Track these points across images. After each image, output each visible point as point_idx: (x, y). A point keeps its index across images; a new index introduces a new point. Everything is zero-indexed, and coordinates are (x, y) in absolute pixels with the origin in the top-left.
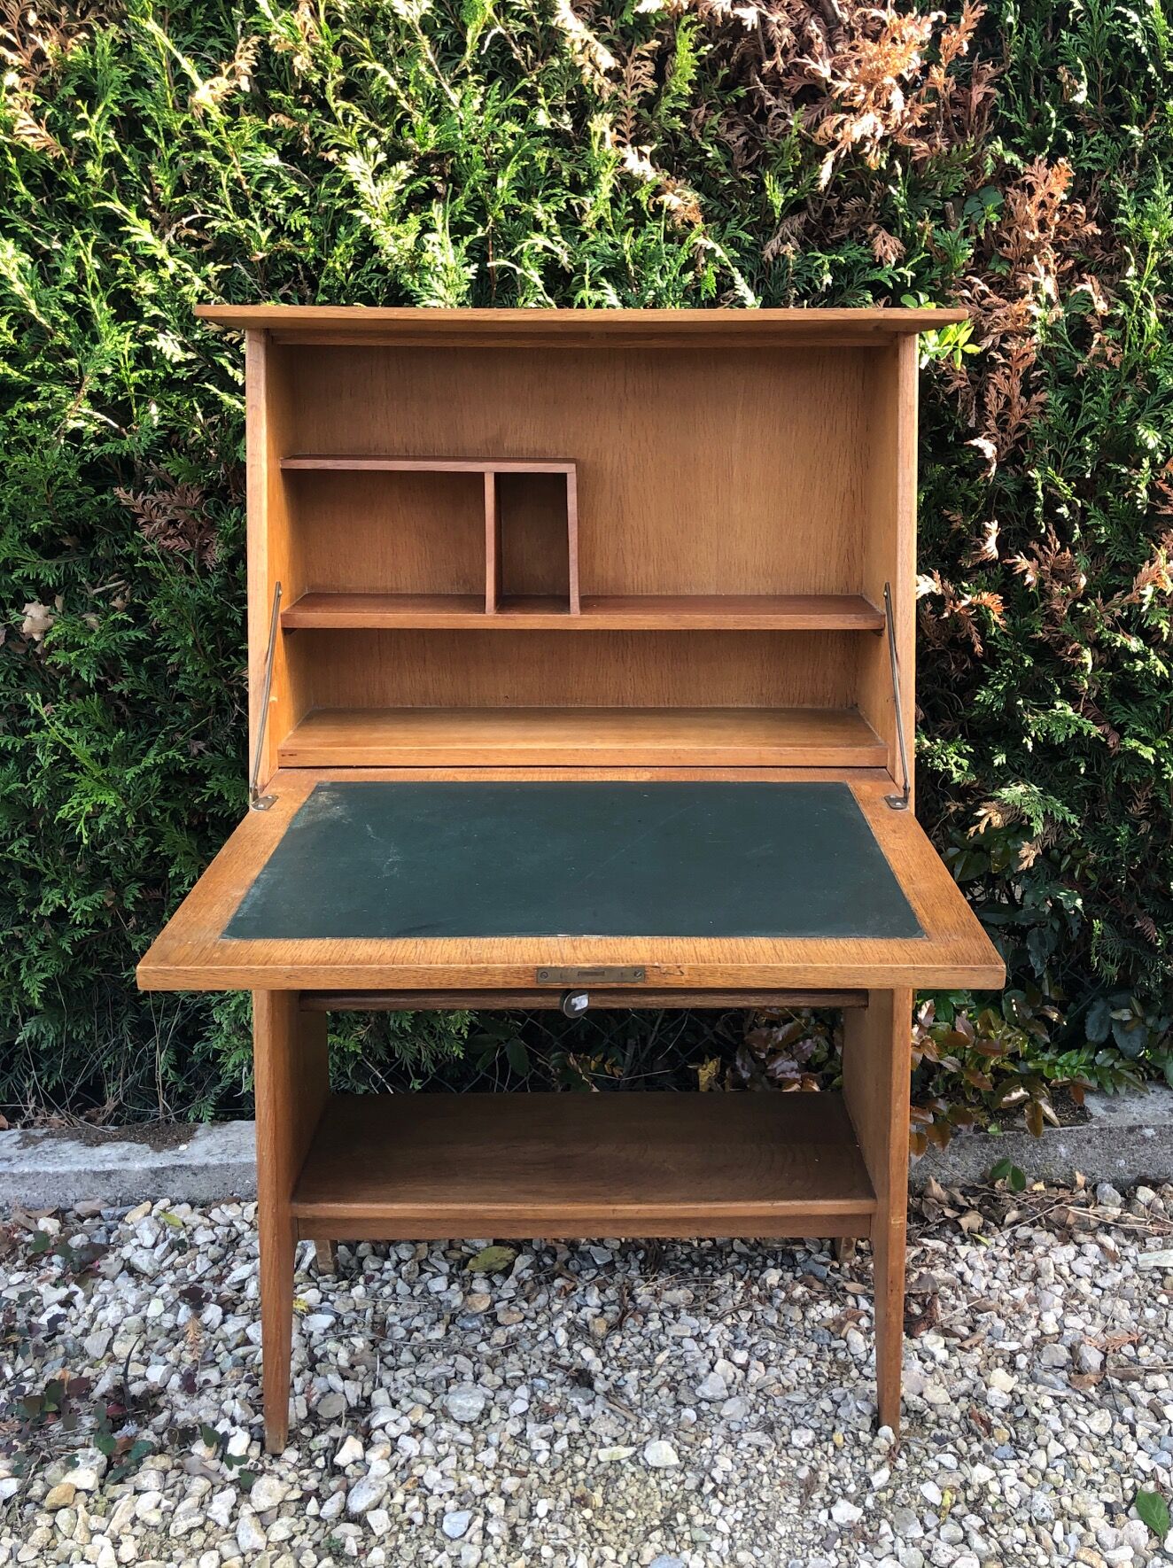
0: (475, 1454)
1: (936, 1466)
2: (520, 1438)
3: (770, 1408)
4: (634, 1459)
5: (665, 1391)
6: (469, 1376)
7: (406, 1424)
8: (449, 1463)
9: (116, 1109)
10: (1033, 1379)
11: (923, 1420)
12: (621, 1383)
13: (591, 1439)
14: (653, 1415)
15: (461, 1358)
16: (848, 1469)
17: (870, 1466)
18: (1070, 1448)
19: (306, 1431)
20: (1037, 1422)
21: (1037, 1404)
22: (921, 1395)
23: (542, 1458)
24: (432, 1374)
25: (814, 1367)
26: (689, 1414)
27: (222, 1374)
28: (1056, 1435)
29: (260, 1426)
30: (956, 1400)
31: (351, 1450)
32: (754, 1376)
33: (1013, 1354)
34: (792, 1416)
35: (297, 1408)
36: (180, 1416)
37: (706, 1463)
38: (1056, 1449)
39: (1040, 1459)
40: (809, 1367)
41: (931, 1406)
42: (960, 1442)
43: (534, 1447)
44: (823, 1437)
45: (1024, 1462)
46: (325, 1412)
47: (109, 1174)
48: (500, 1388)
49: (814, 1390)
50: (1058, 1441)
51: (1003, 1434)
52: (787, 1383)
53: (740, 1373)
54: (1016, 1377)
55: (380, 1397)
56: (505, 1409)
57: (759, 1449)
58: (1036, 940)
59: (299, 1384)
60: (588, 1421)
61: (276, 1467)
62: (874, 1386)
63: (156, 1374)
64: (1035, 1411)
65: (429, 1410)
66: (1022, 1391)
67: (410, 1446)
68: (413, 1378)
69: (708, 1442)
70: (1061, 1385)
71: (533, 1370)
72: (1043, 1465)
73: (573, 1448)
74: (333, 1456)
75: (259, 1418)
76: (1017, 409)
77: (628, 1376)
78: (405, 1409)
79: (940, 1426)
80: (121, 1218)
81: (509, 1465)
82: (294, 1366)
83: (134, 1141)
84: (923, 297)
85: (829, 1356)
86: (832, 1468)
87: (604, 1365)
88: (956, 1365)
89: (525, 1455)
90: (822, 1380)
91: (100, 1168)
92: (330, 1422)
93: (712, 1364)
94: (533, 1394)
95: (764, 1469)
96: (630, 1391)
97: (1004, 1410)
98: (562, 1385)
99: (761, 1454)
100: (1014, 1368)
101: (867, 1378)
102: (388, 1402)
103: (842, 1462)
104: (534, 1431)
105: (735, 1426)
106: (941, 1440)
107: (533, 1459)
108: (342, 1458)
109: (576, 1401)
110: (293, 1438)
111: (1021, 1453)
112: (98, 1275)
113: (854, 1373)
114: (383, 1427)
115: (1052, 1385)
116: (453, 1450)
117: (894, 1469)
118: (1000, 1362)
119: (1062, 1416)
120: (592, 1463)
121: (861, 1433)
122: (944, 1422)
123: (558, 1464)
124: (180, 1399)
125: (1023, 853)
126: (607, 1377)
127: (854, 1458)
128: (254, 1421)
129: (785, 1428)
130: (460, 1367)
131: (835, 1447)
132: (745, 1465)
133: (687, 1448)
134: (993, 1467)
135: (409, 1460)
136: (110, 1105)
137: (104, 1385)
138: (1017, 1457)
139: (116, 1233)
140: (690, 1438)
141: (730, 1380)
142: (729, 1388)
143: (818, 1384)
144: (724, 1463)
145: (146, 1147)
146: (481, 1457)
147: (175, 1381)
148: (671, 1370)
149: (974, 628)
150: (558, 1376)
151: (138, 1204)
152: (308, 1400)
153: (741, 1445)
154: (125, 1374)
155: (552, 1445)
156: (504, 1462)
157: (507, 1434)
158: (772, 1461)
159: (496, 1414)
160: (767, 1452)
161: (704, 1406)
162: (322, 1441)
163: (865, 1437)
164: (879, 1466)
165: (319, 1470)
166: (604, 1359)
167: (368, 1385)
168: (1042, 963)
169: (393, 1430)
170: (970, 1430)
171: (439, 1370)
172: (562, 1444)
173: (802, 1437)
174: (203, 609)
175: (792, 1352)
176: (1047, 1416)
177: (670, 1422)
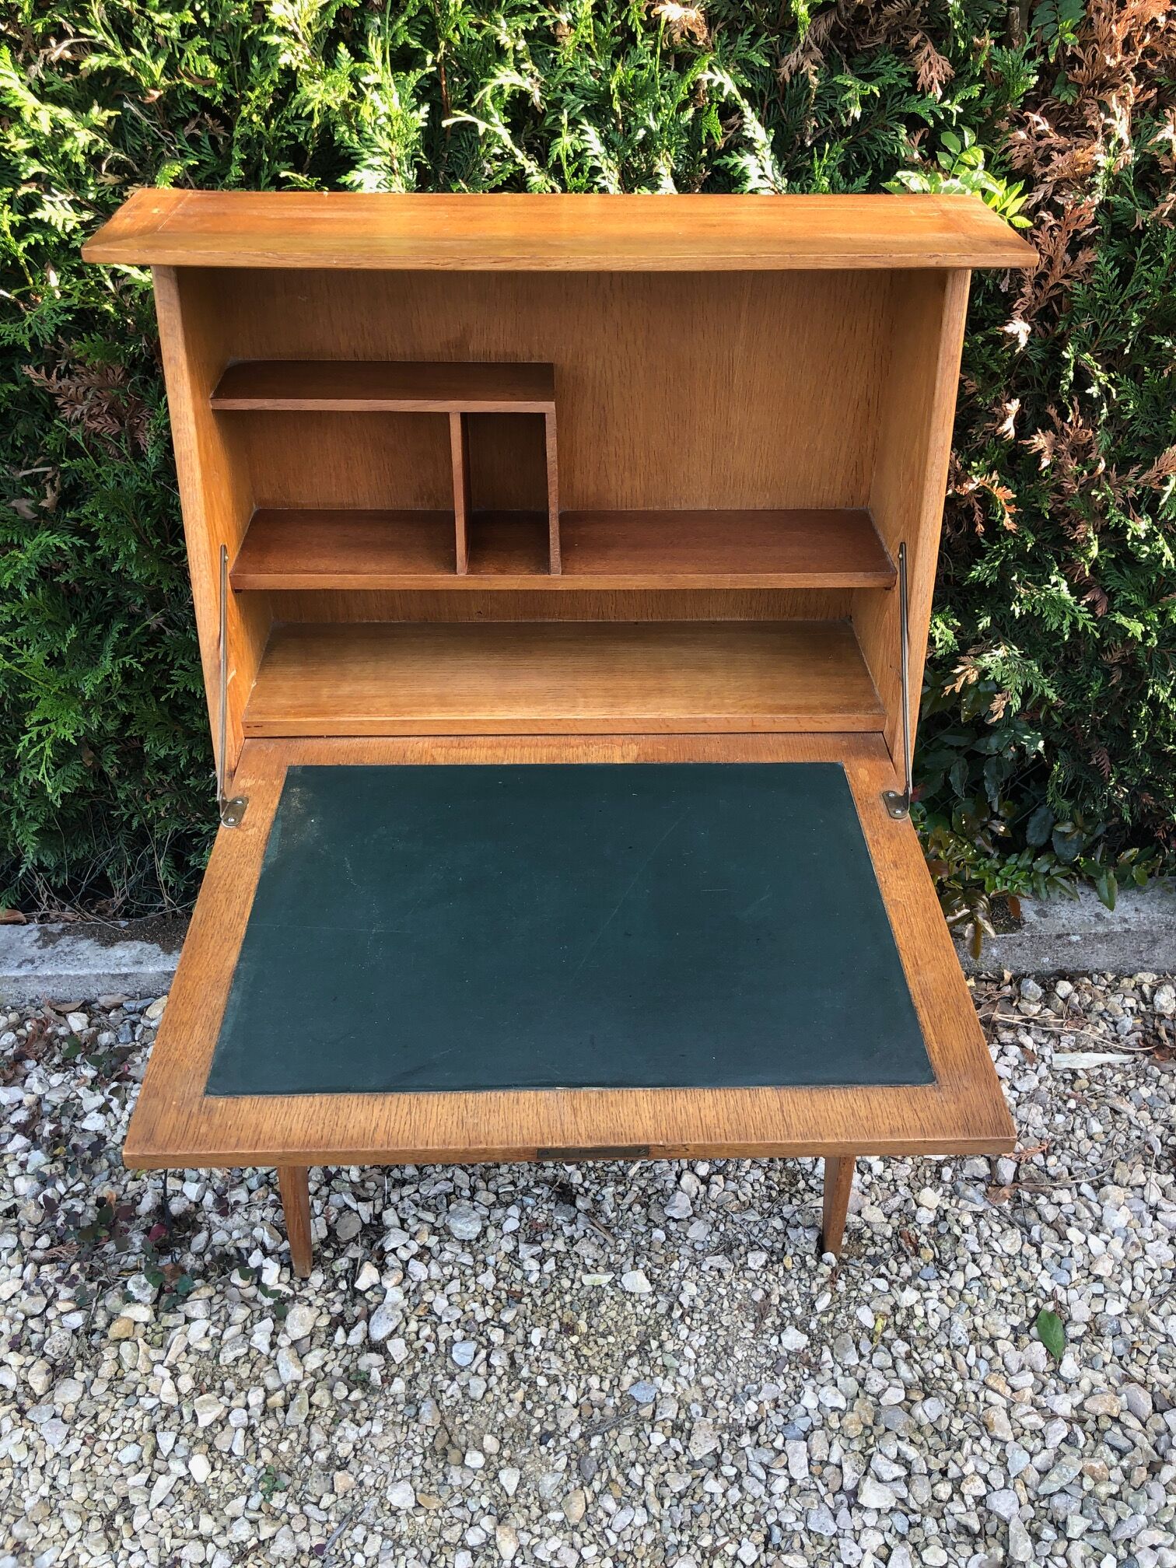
0: (476, 1275)
1: (869, 1289)
2: (513, 1256)
3: (729, 1225)
4: (613, 1284)
5: (637, 1208)
6: (467, 1193)
7: (414, 1247)
8: (454, 1287)
9: (124, 903)
10: (954, 1193)
11: (860, 1237)
12: (599, 1198)
13: (576, 1260)
14: (628, 1235)
15: (459, 1172)
16: (795, 1292)
17: (815, 1290)
18: (985, 1270)
19: (328, 1254)
20: (957, 1239)
21: (957, 1221)
22: (859, 1213)
23: (533, 1279)
24: (433, 1192)
25: (767, 1178)
26: (659, 1234)
27: (250, 1191)
28: (973, 1254)
29: (288, 1252)
30: (889, 1217)
31: (368, 1276)
32: (715, 1191)
33: (940, 1165)
34: (748, 1234)
35: (318, 1230)
36: (219, 1237)
37: (675, 1287)
38: (973, 1271)
39: (958, 1281)
40: (762, 1179)
41: (868, 1225)
42: (893, 1264)
43: (526, 1268)
44: (774, 1258)
45: (945, 1283)
46: (343, 1235)
47: (126, 976)
48: (493, 1204)
49: (766, 1205)
50: (974, 1261)
51: (928, 1254)
52: (743, 1198)
53: (703, 1188)
54: (941, 1191)
55: (390, 1217)
56: (499, 1226)
57: (719, 1270)
58: (994, 769)
59: (318, 1205)
60: (572, 1241)
61: (305, 1293)
62: (820, 1202)
63: (192, 1190)
64: (957, 1230)
65: (434, 1231)
66: (946, 1207)
67: (418, 1269)
68: (417, 1197)
69: (676, 1265)
70: (979, 1199)
71: (522, 1183)
72: (960, 1286)
73: (560, 1268)
74: (353, 1282)
75: (286, 1245)
76: (1059, 268)
77: (604, 1192)
78: (413, 1230)
79: (874, 1243)
80: (142, 1012)
81: (505, 1286)
82: (312, 1187)
83: (145, 940)
84: (969, 137)
85: (779, 1165)
86: (782, 1290)
87: (584, 1176)
88: (889, 1178)
89: (518, 1274)
90: (774, 1194)
91: (117, 971)
92: (348, 1243)
93: (679, 1176)
94: (523, 1210)
95: (723, 1292)
96: (607, 1207)
97: (930, 1225)
98: (548, 1200)
99: (722, 1276)
100: (939, 1178)
101: (812, 1190)
102: (398, 1223)
103: (791, 1285)
104: (525, 1251)
105: (699, 1246)
106: (875, 1260)
107: (525, 1278)
108: (362, 1284)
109: (560, 1218)
110: (317, 1261)
111: (943, 1273)
112: (129, 1078)
113: (802, 1185)
114: (394, 1251)
115: (972, 1201)
116: (456, 1273)
117: (834, 1291)
118: (928, 1174)
119: (979, 1235)
120: (577, 1285)
121: (808, 1258)
122: (877, 1238)
123: (547, 1285)
124: (215, 1218)
125: (995, 706)
126: (587, 1190)
127: (800, 1280)
128: (281, 1249)
129: (742, 1249)
130: (459, 1182)
131: (785, 1269)
132: (709, 1289)
133: (658, 1271)
134: (918, 1288)
135: (419, 1283)
136: (118, 900)
137: (147, 1204)
138: (940, 1277)
139: (139, 1029)
140: (661, 1260)
141: (693, 1194)
142: (693, 1203)
143: (770, 1199)
144: (691, 1289)
145: (156, 946)
146: (482, 1279)
147: (209, 1198)
148: (643, 1183)
149: (977, 506)
150: (544, 1191)
151: (157, 997)
152: (327, 1219)
153: (705, 1268)
154: (164, 1188)
155: (541, 1265)
156: (501, 1284)
157: (502, 1253)
158: (730, 1284)
159: (492, 1233)
160: (725, 1274)
161: (673, 1226)
162: (342, 1264)
163: (811, 1262)
164: (822, 1288)
165: (342, 1292)
166: (584, 1170)
167: (379, 1202)
168: (997, 790)
169: (404, 1254)
170: (900, 1249)
171: (440, 1187)
172: (550, 1265)
173: (757, 1259)
174: (145, 497)
175: (748, 1162)
176: (966, 1236)
177: (643, 1243)
